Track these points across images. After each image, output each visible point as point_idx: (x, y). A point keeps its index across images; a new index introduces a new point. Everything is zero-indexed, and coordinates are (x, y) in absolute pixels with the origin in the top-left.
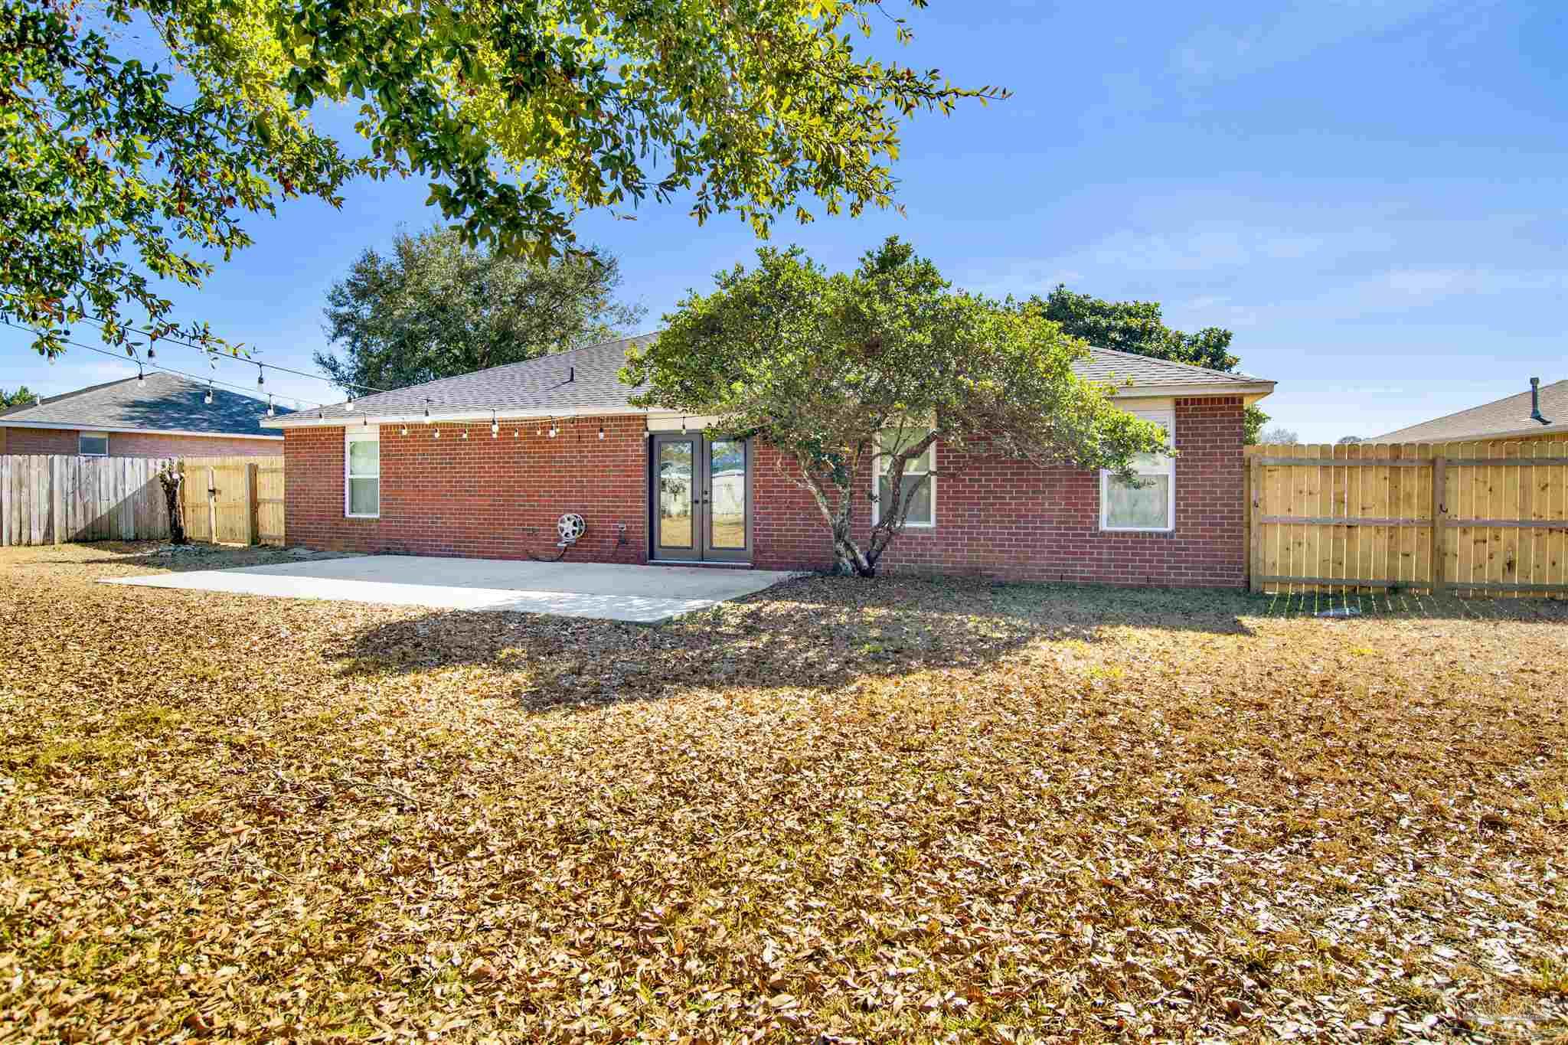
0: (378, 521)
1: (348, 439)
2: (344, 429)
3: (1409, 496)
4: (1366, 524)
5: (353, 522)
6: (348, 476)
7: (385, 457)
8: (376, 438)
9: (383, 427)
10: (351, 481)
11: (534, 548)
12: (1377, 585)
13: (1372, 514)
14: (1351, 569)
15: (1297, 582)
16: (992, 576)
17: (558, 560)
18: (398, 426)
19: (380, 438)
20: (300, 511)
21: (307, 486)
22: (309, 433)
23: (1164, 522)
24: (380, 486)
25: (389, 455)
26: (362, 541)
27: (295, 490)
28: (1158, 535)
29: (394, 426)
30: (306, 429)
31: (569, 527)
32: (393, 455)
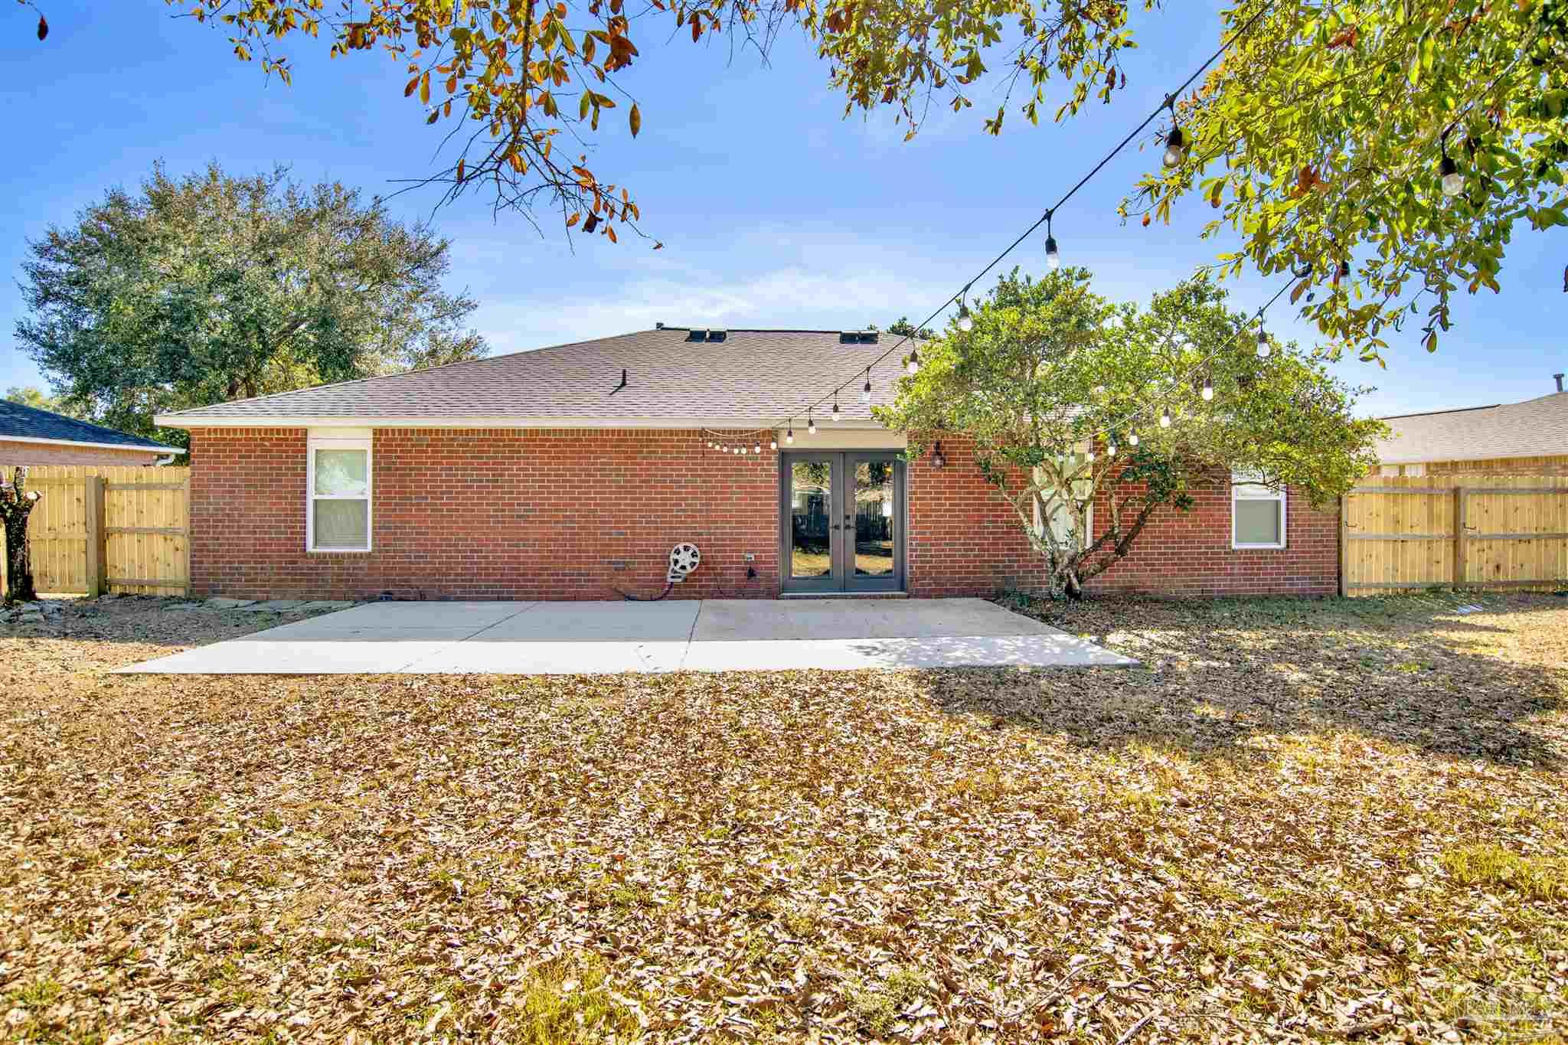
0: (369, 555)
1: (312, 446)
2: (305, 432)
3: (1439, 517)
4: (1414, 538)
5: (322, 558)
6: (311, 496)
7: (381, 471)
8: (368, 446)
9: (378, 432)
10: (316, 501)
11: (624, 583)
12: (1420, 585)
13: (1417, 531)
14: (1403, 575)
15: (1369, 587)
16: (1145, 593)
17: (661, 598)
18: (406, 431)
19: (374, 445)
20: (220, 545)
21: (236, 509)
22: (238, 436)
23: (1277, 540)
24: (374, 510)
25: (389, 469)
26: (342, 585)
27: (211, 515)
28: (1277, 551)
29: (400, 431)
30: (235, 430)
31: (685, 558)
32: (397, 469)
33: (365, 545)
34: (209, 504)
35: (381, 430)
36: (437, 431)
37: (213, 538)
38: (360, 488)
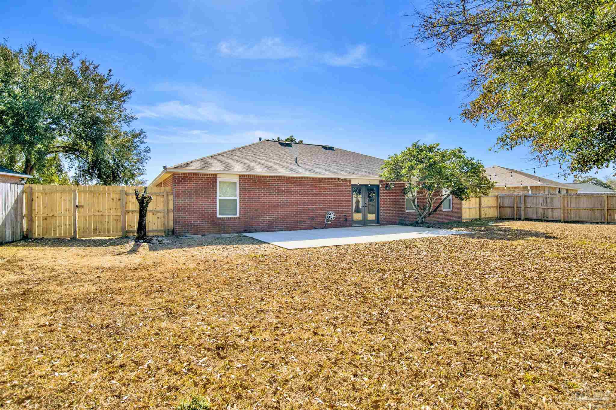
0: (239, 218)
1: (219, 180)
2: (216, 175)
3: (477, 202)
5: (223, 219)
6: (218, 198)
7: (242, 189)
8: (238, 181)
10: (220, 200)
11: (314, 225)
12: (474, 219)
13: (473, 206)
14: (471, 216)
15: (465, 219)
17: (323, 228)
18: (250, 176)
19: (240, 181)
20: (186, 215)
21: (192, 203)
22: (193, 176)
23: (450, 208)
24: (240, 202)
25: (245, 189)
26: (230, 228)
27: (183, 205)
28: (449, 211)
29: (248, 176)
30: (191, 174)
31: (332, 216)
32: (248, 189)
33: (236, 214)
34: (182, 200)
35: (242, 176)
36: (260, 176)
37: (184, 213)
38: (235, 195)
